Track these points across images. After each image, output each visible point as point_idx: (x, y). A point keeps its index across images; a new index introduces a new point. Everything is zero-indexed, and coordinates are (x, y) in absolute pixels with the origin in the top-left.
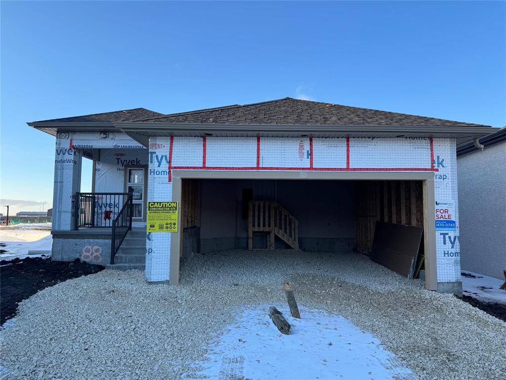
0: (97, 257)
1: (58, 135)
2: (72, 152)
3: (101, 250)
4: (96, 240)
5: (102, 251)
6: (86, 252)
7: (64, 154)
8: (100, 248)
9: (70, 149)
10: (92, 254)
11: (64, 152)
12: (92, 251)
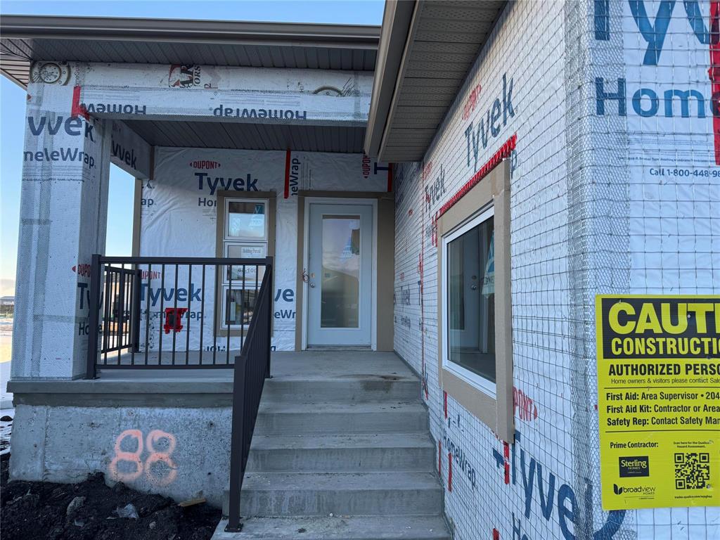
0: (159, 467)
1: (36, 70)
2: (79, 125)
3: (173, 443)
4: (158, 411)
5: (179, 447)
6: (123, 450)
7: (52, 132)
8: (170, 436)
9: (74, 117)
10: (145, 456)
11: (53, 126)
12: (145, 448)
